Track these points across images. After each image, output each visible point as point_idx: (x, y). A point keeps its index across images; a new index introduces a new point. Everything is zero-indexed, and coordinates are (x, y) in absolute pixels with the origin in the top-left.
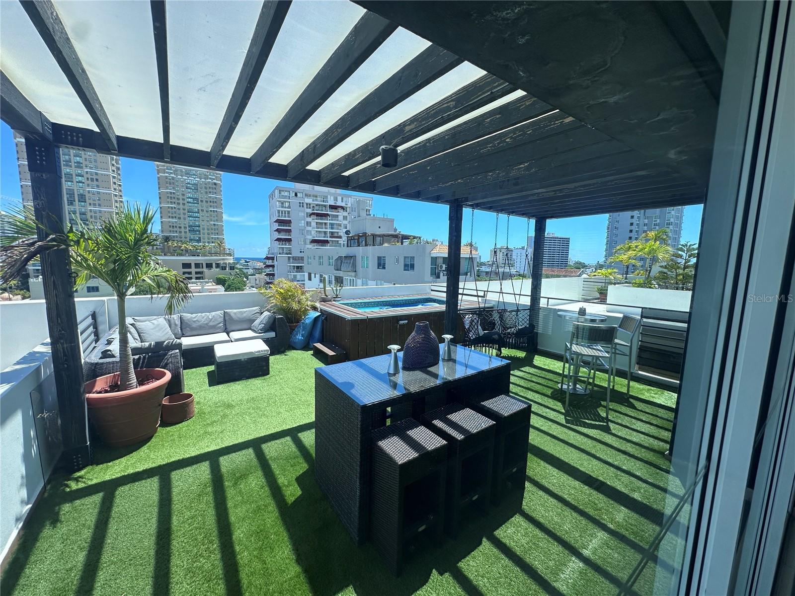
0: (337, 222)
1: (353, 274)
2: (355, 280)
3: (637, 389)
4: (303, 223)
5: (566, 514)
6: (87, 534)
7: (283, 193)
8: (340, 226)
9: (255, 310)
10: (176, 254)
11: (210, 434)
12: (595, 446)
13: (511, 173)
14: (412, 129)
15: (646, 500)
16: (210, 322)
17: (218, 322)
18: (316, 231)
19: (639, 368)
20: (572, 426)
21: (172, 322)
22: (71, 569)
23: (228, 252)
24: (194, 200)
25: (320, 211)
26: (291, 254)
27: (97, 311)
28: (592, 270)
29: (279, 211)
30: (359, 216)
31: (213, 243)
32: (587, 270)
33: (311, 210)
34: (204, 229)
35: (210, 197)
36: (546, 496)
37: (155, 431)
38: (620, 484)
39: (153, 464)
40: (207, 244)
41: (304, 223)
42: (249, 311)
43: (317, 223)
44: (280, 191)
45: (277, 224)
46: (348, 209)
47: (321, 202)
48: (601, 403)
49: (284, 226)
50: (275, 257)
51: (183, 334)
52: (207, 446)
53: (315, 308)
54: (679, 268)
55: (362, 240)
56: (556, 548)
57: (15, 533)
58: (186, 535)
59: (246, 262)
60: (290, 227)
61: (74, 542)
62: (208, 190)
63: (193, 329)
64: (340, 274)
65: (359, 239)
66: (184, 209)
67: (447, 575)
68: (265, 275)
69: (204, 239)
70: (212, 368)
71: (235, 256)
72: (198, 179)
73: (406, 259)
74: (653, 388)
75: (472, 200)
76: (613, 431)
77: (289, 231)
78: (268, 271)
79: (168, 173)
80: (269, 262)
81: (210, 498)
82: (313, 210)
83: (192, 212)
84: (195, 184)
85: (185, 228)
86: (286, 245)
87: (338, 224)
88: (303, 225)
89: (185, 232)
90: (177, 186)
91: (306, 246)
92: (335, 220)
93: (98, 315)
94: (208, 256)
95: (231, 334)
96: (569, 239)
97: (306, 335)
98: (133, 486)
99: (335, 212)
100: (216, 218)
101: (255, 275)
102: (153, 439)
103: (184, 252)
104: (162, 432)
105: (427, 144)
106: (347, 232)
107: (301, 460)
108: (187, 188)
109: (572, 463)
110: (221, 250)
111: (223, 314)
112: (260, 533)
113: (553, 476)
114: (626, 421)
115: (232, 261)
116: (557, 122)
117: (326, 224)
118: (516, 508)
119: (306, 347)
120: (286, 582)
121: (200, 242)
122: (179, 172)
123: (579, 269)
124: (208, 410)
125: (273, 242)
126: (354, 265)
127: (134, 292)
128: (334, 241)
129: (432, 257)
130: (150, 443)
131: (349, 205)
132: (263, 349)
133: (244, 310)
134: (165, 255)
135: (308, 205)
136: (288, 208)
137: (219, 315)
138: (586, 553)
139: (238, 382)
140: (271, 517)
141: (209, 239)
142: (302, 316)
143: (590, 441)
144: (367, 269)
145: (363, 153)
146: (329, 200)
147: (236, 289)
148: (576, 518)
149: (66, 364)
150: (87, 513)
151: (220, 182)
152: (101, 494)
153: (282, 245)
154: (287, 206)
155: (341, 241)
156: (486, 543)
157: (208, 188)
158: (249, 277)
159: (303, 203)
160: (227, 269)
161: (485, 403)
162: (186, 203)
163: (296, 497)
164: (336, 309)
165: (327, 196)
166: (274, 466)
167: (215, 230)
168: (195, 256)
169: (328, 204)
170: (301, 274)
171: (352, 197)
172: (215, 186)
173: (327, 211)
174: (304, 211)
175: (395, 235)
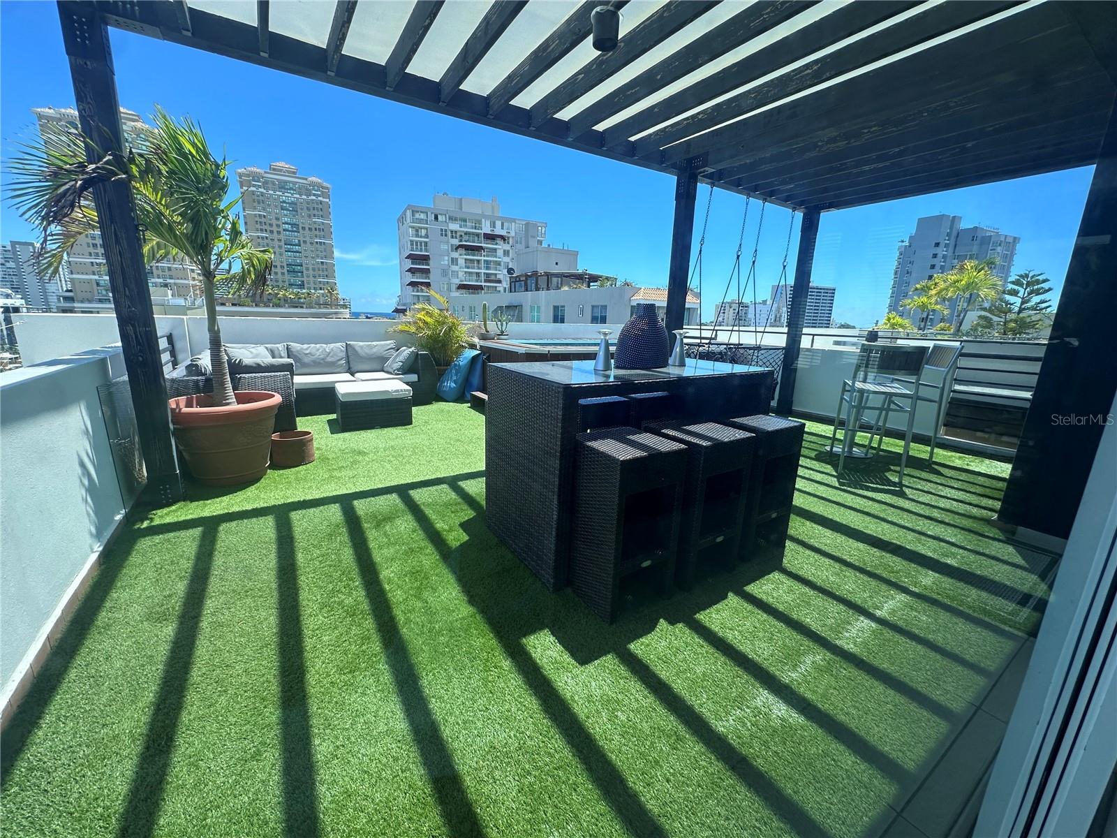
0: (495, 259)
3: (941, 455)
4: (446, 260)
5: (848, 574)
6: (187, 565)
7: (417, 216)
8: (499, 264)
9: (388, 345)
10: (271, 305)
11: (338, 478)
15: (965, 566)
16: (327, 356)
17: (338, 358)
18: (466, 272)
19: (946, 432)
20: (849, 489)
22: (170, 596)
23: (342, 303)
24: (292, 227)
25: (470, 242)
27: (175, 334)
29: (412, 242)
30: (528, 247)
31: (321, 289)
33: (457, 240)
34: (307, 269)
35: (315, 222)
36: (817, 556)
37: (264, 473)
38: (927, 549)
39: (265, 504)
40: (313, 291)
41: (448, 260)
42: (381, 345)
43: (466, 259)
44: (413, 213)
45: (409, 261)
46: (511, 240)
47: (472, 228)
48: (890, 468)
49: (419, 264)
50: (408, 309)
53: (473, 346)
54: (1011, 311)
55: (531, 283)
56: (837, 607)
57: (94, 557)
58: (317, 572)
60: (429, 265)
61: (173, 571)
62: (312, 212)
63: (304, 365)
65: (526, 281)
66: (280, 240)
67: (680, 625)
69: (308, 283)
70: (332, 415)
71: (352, 310)
72: (298, 196)
73: (595, 309)
74: (967, 456)
76: (911, 496)
77: (427, 272)
79: (254, 186)
81: (345, 538)
82: (461, 241)
83: (291, 245)
84: (292, 203)
85: (282, 267)
86: (422, 292)
87: (496, 261)
88: (446, 262)
89: (283, 274)
90: (269, 205)
91: (451, 293)
92: (492, 256)
93: (175, 338)
94: (315, 308)
95: (357, 375)
96: (834, 290)
97: (460, 382)
99: (493, 244)
100: (325, 253)
102: (261, 481)
103: (282, 301)
104: (273, 474)
106: (510, 272)
107: (465, 507)
108: (282, 209)
110: (333, 301)
111: (345, 346)
112: (417, 574)
113: (825, 536)
114: (928, 487)
115: (347, 316)
117: (478, 261)
118: (774, 565)
119: (460, 399)
120: (457, 621)
121: (304, 289)
122: (270, 186)
124: (332, 456)
125: (404, 288)
128: (491, 286)
129: (632, 306)
130: (258, 484)
131: (513, 234)
132: (403, 389)
133: (373, 343)
134: (256, 305)
135: (454, 234)
136: (424, 237)
137: (340, 348)
138: (880, 613)
139: (369, 431)
140: (430, 559)
141: (315, 283)
142: (454, 358)
143: (876, 505)
146: (483, 226)
148: (863, 579)
149: (142, 357)
150: (185, 546)
151: (328, 200)
152: (200, 529)
153: (418, 291)
154: (423, 234)
155: (500, 287)
156: (733, 597)
157: (312, 209)
159: (446, 230)
162: (282, 231)
163: (462, 542)
165: (481, 220)
166: (428, 511)
167: (323, 271)
168: (297, 307)
169: (482, 232)
171: (517, 222)
172: (320, 206)
173: (481, 243)
174: (448, 242)
175: (579, 275)
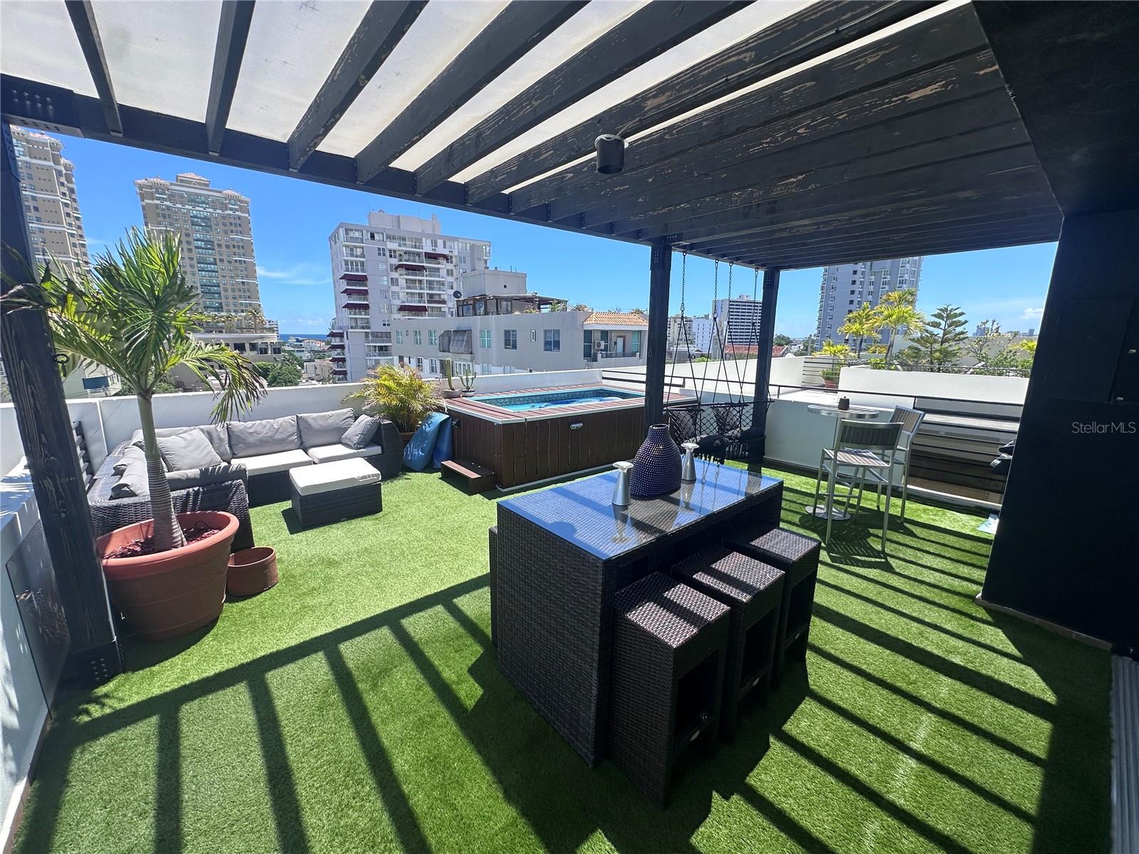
0: (438, 279)
1: (468, 356)
2: (471, 366)
3: (915, 511)
4: (385, 281)
5: (872, 691)
6: (147, 788)
7: (351, 234)
8: (443, 284)
9: (346, 413)
11: (312, 609)
12: (880, 593)
13: (772, 191)
14: (660, 105)
15: (970, 664)
16: (276, 433)
17: (288, 434)
18: (407, 293)
21: (215, 435)
23: (267, 326)
24: (205, 244)
25: (410, 261)
26: (369, 328)
27: (85, 422)
28: (799, 347)
29: (346, 262)
30: (473, 270)
31: (242, 311)
32: (793, 347)
33: (396, 260)
34: (226, 290)
35: (233, 239)
37: (220, 610)
39: (231, 663)
40: (233, 314)
41: (388, 281)
42: (338, 415)
43: (407, 280)
44: (346, 231)
45: (345, 282)
46: (454, 259)
47: (412, 247)
48: (869, 531)
49: (356, 286)
50: (345, 333)
51: (234, 454)
52: (313, 629)
53: (440, 409)
54: (935, 341)
55: (480, 307)
56: (875, 743)
58: (316, 776)
59: (298, 341)
60: (366, 286)
61: (127, 804)
62: (229, 228)
63: (249, 445)
64: (448, 357)
65: (473, 304)
66: (191, 259)
67: (735, 797)
68: (331, 361)
69: (227, 305)
70: (287, 505)
71: (280, 333)
72: (212, 210)
73: (547, 333)
75: (690, 239)
76: (897, 570)
77: (365, 293)
78: (334, 354)
79: (158, 199)
80: (336, 341)
82: (401, 260)
83: (205, 264)
84: (205, 218)
86: (361, 314)
87: (439, 281)
88: (386, 283)
90: (177, 220)
91: (392, 315)
92: (434, 276)
94: (237, 332)
95: (311, 451)
97: (427, 449)
98: (205, 702)
99: (435, 264)
100: (245, 273)
101: (314, 361)
102: (219, 623)
104: (231, 610)
105: (666, 137)
106: (457, 294)
108: (193, 225)
109: (856, 617)
110: (257, 324)
111: (295, 420)
112: (435, 761)
113: (837, 639)
114: (909, 554)
115: (275, 341)
116: (894, 99)
117: (420, 281)
118: (802, 690)
119: (428, 468)
120: (497, 835)
121: (222, 311)
122: (177, 198)
123: (782, 345)
124: (299, 571)
125: (339, 310)
126: (469, 344)
127: (120, 391)
128: (435, 307)
129: (585, 331)
131: (456, 253)
132: (371, 473)
133: (328, 413)
135: (392, 253)
136: (360, 257)
137: (290, 423)
138: (915, 746)
139: (335, 526)
140: (446, 733)
141: (235, 305)
142: (419, 423)
144: (489, 349)
145: (555, 151)
146: (424, 245)
147: (286, 382)
148: (888, 698)
149: (64, 512)
150: (136, 753)
151: (247, 215)
153: (355, 314)
154: (359, 254)
155: (445, 308)
156: (775, 745)
157: (228, 224)
158: (305, 364)
159: (384, 250)
160: (269, 352)
161: (755, 543)
162: (192, 241)
163: (476, 700)
164: (471, 407)
165: (421, 239)
166: (429, 653)
167: (245, 291)
168: (215, 332)
169: (424, 251)
170: (386, 358)
171: (460, 240)
172: (238, 222)
173: (423, 263)
174: (387, 262)
175: (529, 298)
